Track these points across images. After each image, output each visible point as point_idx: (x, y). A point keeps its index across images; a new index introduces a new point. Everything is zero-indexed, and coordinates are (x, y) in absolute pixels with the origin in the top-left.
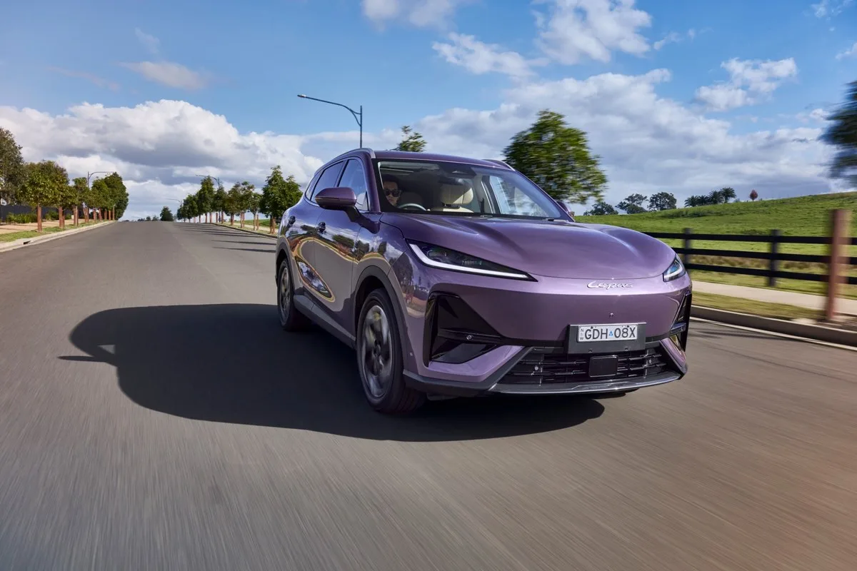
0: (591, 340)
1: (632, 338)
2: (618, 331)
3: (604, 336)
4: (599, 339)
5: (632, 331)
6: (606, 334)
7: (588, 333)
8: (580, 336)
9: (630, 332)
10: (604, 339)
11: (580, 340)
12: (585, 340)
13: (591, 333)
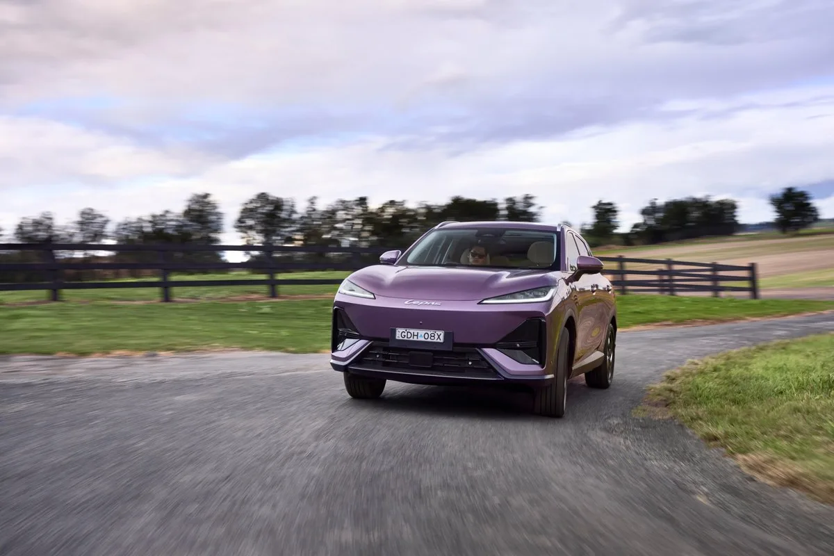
0: (406, 338)
1: (439, 341)
2: (426, 335)
3: (415, 337)
4: (411, 339)
5: (439, 336)
6: (417, 335)
7: (403, 334)
8: (397, 336)
9: (436, 337)
10: (415, 339)
11: (397, 338)
12: (401, 338)
13: (406, 334)
